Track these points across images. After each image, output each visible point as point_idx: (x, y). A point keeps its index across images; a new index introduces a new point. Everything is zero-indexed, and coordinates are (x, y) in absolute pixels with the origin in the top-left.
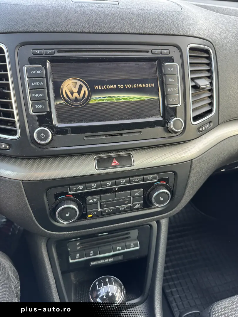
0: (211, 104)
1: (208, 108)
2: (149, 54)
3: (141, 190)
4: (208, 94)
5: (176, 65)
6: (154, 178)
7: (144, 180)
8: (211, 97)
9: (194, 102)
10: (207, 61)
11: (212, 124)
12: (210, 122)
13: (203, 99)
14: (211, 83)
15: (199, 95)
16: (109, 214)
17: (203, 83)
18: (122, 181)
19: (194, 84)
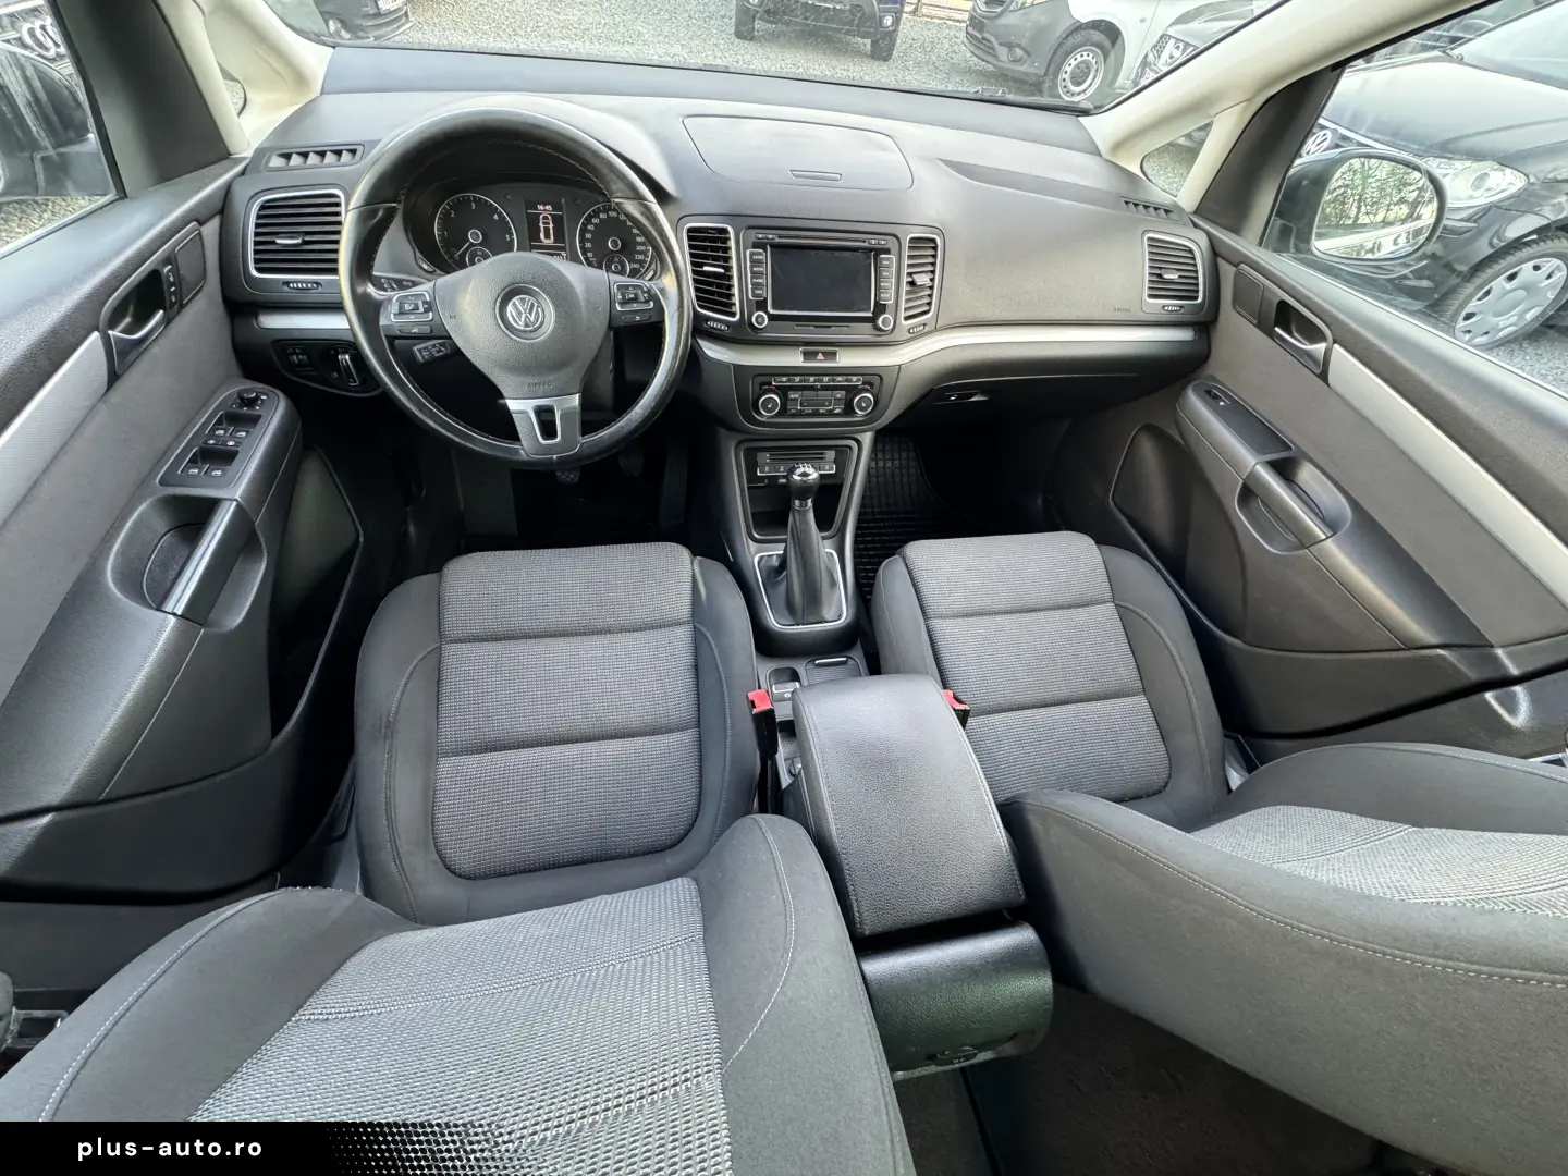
0: (929, 304)
1: (926, 308)
2: (866, 244)
3: (844, 392)
4: (928, 292)
5: (894, 258)
6: (858, 380)
7: (847, 381)
8: (930, 296)
9: (907, 301)
10: (933, 253)
11: (927, 328)
12: (925, 325)
13: (922, 297)
14: (932, 280)
15: (916, 293)
16: (808, 415)
17: (923, 280)
18: (826, 379)
19: (910, 279)
